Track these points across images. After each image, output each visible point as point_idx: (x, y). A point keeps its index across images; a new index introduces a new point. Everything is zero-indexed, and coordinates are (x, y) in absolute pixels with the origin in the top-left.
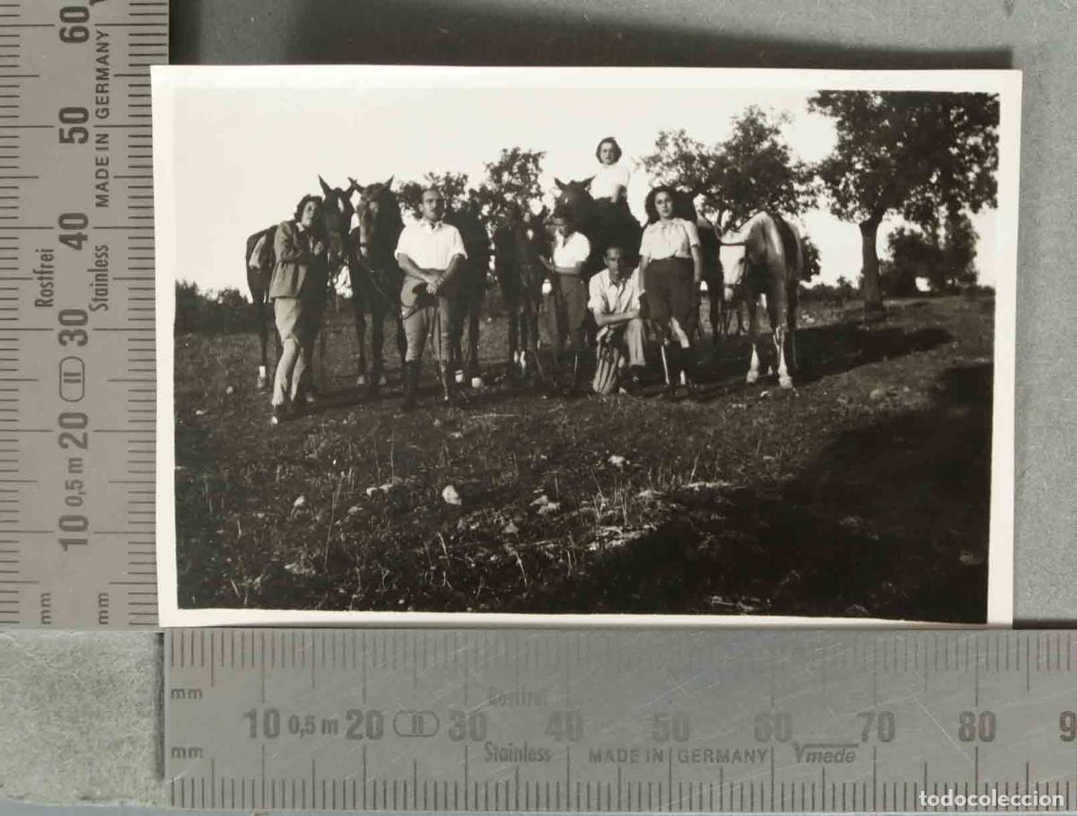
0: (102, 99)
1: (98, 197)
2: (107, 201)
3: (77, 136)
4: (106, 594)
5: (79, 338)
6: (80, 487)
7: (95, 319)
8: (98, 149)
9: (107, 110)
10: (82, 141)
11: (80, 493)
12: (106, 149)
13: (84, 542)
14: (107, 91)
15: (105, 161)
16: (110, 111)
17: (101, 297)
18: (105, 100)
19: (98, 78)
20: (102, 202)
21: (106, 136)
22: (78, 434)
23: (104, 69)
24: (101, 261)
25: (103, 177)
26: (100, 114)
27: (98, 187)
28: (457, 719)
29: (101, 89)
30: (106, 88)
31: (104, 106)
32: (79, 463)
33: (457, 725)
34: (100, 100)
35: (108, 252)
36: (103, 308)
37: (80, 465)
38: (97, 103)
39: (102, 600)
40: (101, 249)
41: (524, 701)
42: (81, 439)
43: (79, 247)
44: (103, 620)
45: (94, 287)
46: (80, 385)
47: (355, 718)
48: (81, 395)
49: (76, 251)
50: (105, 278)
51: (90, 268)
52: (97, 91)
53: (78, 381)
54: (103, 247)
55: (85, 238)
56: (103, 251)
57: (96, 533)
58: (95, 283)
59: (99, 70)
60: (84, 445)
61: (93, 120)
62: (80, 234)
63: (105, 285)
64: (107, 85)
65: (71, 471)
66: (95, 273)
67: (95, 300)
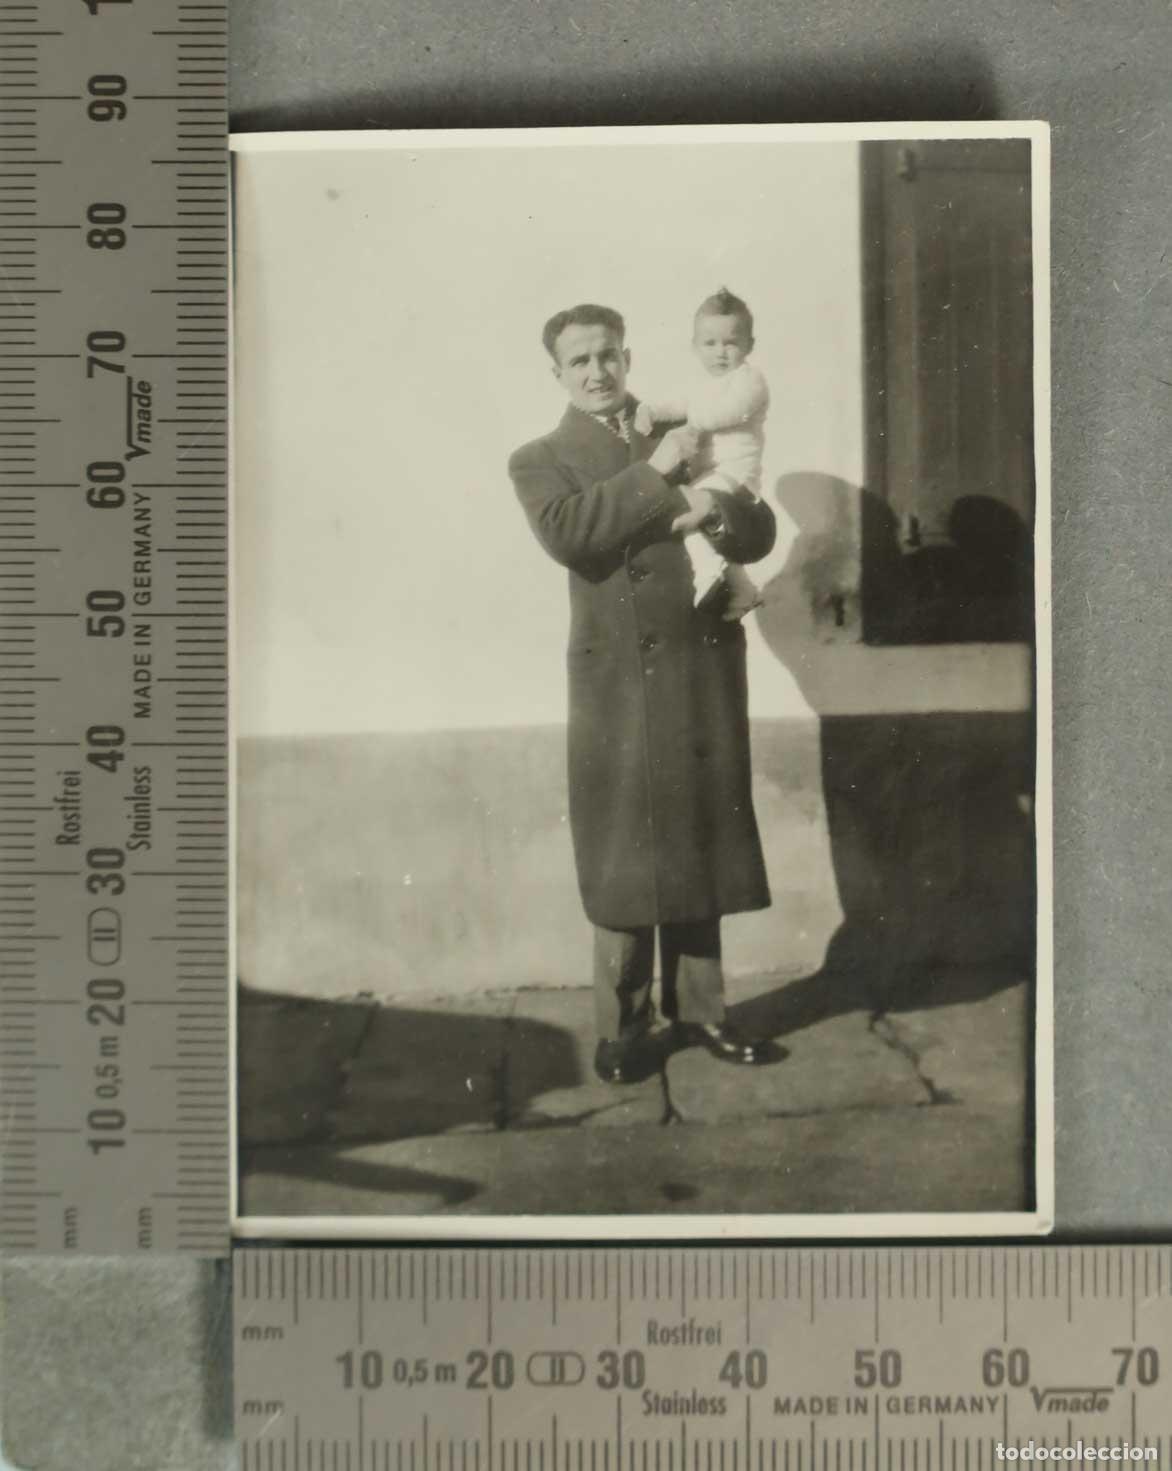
0: (142, 579)
1: (138, 705)
2: (148, 710)
3: (111, 627)
4: (149, 1209)
5: (114, 884)
6: (115, 1074)
7: (135, 860)
8: (137, 644)
9: (148, 593)
10: (118, 633)
11: (118, 1081)
12: (148, 644)
13: (119, 1143)
14: (148, 571)
15: (146, 660)
16: (152, 595)
17: (138, 833)
18: (146, 582)
19: (138, 554)
20: (143, 711)
21: (147, 627)
22: (112, 1006)
23: (143, 542)
24: (140, 787)
25: (141, 680)
26: (139, 599)
27: (137, 692)
28: (608, 1361)
29: (140, 567)
30: (147, 567)
31: (147, 590)
32: (113, 1043)
33: (607, 1369)
34: (139, 582)
35: (151, 775)
36: (143, 847)
37: (114, 1046)
38: (136, 585)
39: (144, 1217)
40: (140, 772)
41: (691, 1339)
42: (115, 1012)
43: (113, 769)
44: (144, 1242)
45: (133, 820)
46: (113, 945)
47: (477, 1362)
48: (115, 957)
49: (108, 775)
50: (147, 808)
51: (128, 796)
52: (137, 571)
53: (112, 939)
54: (145, 769)
55: (121, 757)
56: (144, 773)
57: (137, 1131)
58: (134, 814)
59: (138, 543)
60: (119, 1020)
61: (130, 607)
62: (113, 752)
63: (148, 817)
64: (148, 562)
65: (104, 1054)
66: (134, 802)
67: (134, 836)
